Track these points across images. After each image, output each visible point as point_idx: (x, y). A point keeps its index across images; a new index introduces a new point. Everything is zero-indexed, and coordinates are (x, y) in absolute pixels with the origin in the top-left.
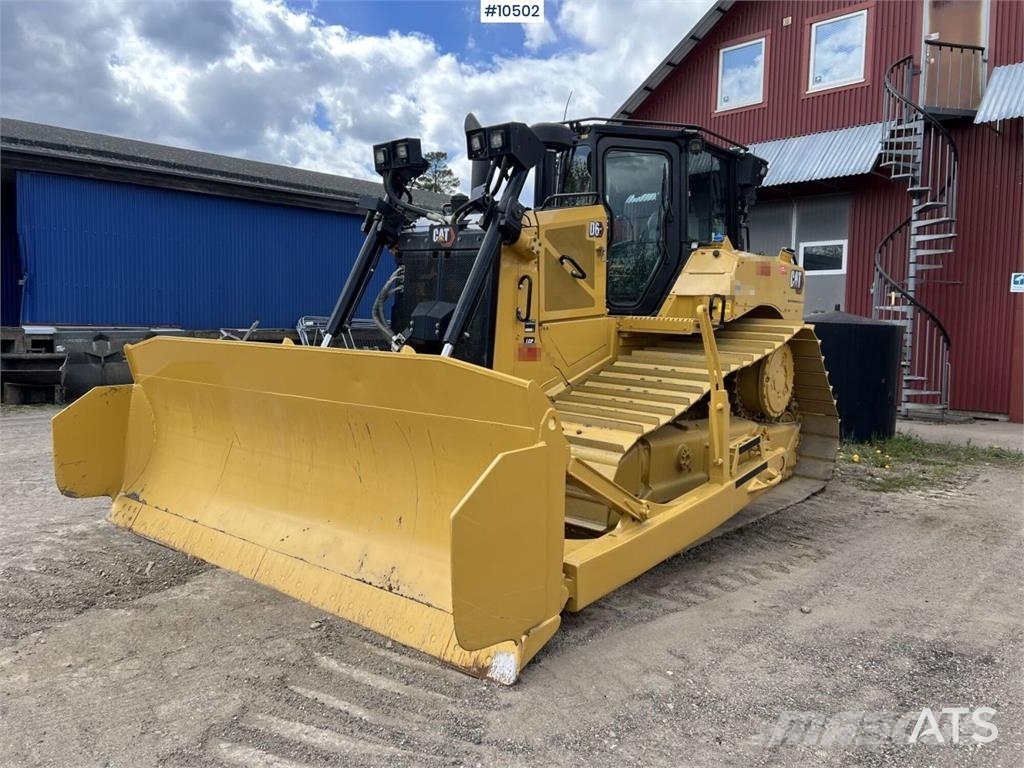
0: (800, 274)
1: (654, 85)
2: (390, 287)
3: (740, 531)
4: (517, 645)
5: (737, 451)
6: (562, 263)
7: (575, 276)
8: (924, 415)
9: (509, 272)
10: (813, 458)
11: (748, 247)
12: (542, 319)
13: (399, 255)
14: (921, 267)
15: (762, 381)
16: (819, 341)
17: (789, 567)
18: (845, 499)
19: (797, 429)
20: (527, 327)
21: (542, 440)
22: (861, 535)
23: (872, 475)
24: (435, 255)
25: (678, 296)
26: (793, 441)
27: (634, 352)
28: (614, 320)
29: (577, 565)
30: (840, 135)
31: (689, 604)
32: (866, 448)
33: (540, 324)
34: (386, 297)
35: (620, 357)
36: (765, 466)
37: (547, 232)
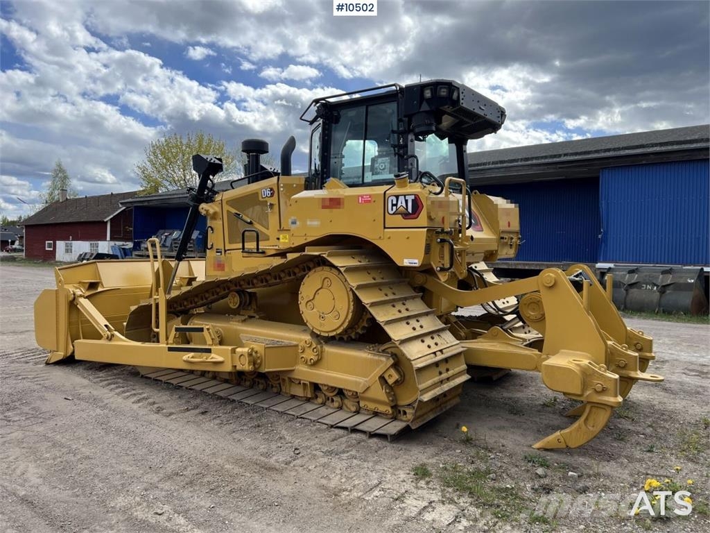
5: (174, 328)
7: (250, 223)
12: (226, 248)
20: (217, 252)
33: (225, 251)
36: (209, 351)
37: (227, 202)
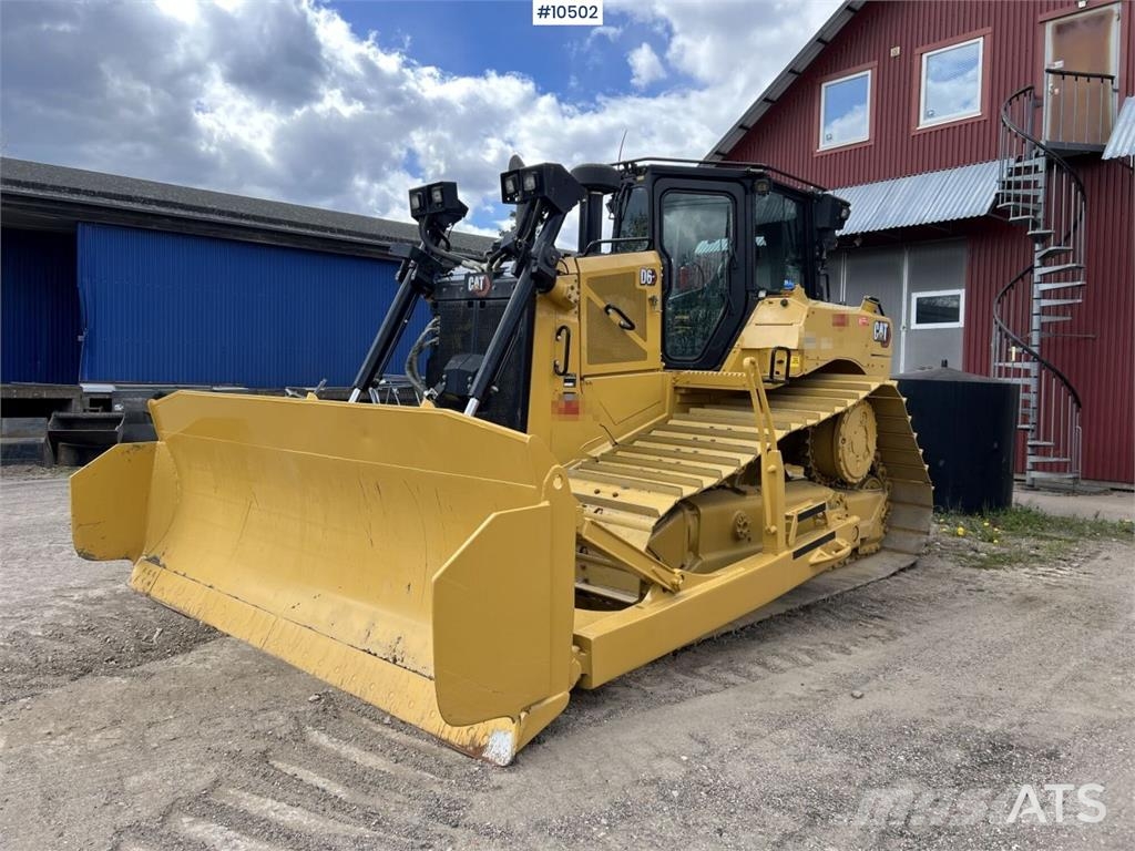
0: (886, 325)
1: (750, 124)
2: (425, 339)
3: (807, 609)
4: (514, 722)
5: (795, 518)
6: (608, 313)
7: (623, 327)
8: (1053, 485)
9: (545, 322)
10: (905, 530)
11: (828, 296)
12: (583, 374)
13: (435, 305)
14: (1046, 319)
15: (837, 443)
16: (904, 399)
17: (852, 648)
18: (938, 576)
19: (883, 496)
20: (566, 381)
21: (545, 500)
22: (945, 616)
23: (976, 551)
24: (470, 305)
25: (743, 349)
26: (878, 510)
27: (692, 410)
28: (670, 374)
29: (592, 638)
30: (955, 174)
31: (726, 685)
32: (976, 520)
33: (582, 379)
34: (421, 350)
35: (675, 415)
36: (832, 536)
37: (589, 279)
